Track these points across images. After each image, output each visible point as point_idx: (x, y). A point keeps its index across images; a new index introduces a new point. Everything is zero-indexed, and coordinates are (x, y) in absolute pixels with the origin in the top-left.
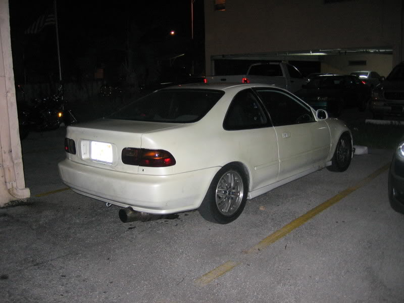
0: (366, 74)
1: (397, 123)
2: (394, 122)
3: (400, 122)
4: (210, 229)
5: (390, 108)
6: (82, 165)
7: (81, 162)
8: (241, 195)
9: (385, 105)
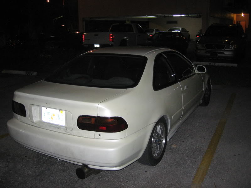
0: (179, 29)
1: (213, 64)
2: (211, 63)
3: (215, 64)
4: (146, 172)
5: (209, 54)
6: (33, 127)
7: (32, 124)
8: (164, 141)
9: (206, 52)
